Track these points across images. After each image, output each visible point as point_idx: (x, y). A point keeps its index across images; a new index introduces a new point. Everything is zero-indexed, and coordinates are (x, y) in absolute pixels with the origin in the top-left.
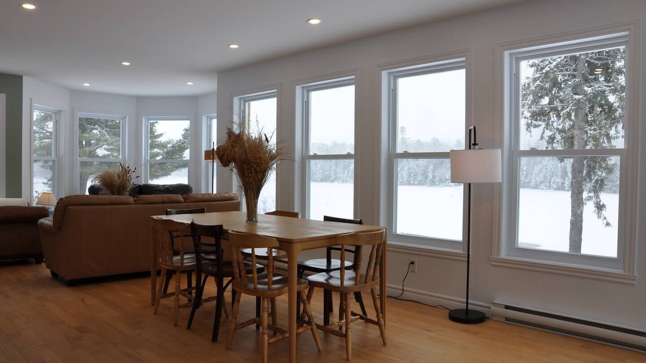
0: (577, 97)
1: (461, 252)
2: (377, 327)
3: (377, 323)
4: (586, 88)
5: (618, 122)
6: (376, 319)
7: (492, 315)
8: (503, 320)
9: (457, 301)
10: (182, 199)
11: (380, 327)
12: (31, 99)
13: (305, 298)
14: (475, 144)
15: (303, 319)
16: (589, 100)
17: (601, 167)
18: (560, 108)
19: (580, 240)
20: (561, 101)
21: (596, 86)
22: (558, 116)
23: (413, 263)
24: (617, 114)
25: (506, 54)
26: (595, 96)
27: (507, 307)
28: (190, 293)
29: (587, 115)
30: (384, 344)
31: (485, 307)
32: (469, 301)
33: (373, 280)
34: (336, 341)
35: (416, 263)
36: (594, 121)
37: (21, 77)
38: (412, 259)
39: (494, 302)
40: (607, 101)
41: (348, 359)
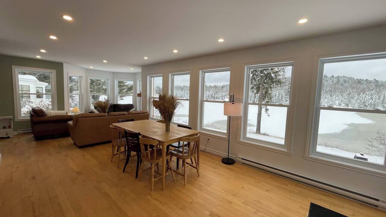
0: (261, 74)
1: (226, 137)
2: (196, 170)
3: (196, 168)
4: (265, 72)
5: (274, 83)
6: (196, 167)
7: (237, 161)
8: (241, 163)
9: (225, 155)
10: (127, 114)
11: (197, 170)
12: (68, 72)
13: (169, 161)
14: (233, 101)
15: (168, 168)
16: (265, 76)
17: (268, 97)
18: (256, 78)
19: (260, 120)
20: (257, 76)
21: (268, 71)
22: (255, 81)
23: (209, 139)
24: (274, 80)
25: (246, 67)
26: (268, 74)
27: (242, 159)
28: (125, 153)
29: (264, 80)
30: (199, 176)
31: (235, 158)
32: (229, 155)
33: (195, 153)
34: (180, 177)
35: (210, 139)
36: (267, 82)
37: (63, 63)
38: (209, 138)
39: (238, 156)
40: (271, 76)
41: (185, 185)
